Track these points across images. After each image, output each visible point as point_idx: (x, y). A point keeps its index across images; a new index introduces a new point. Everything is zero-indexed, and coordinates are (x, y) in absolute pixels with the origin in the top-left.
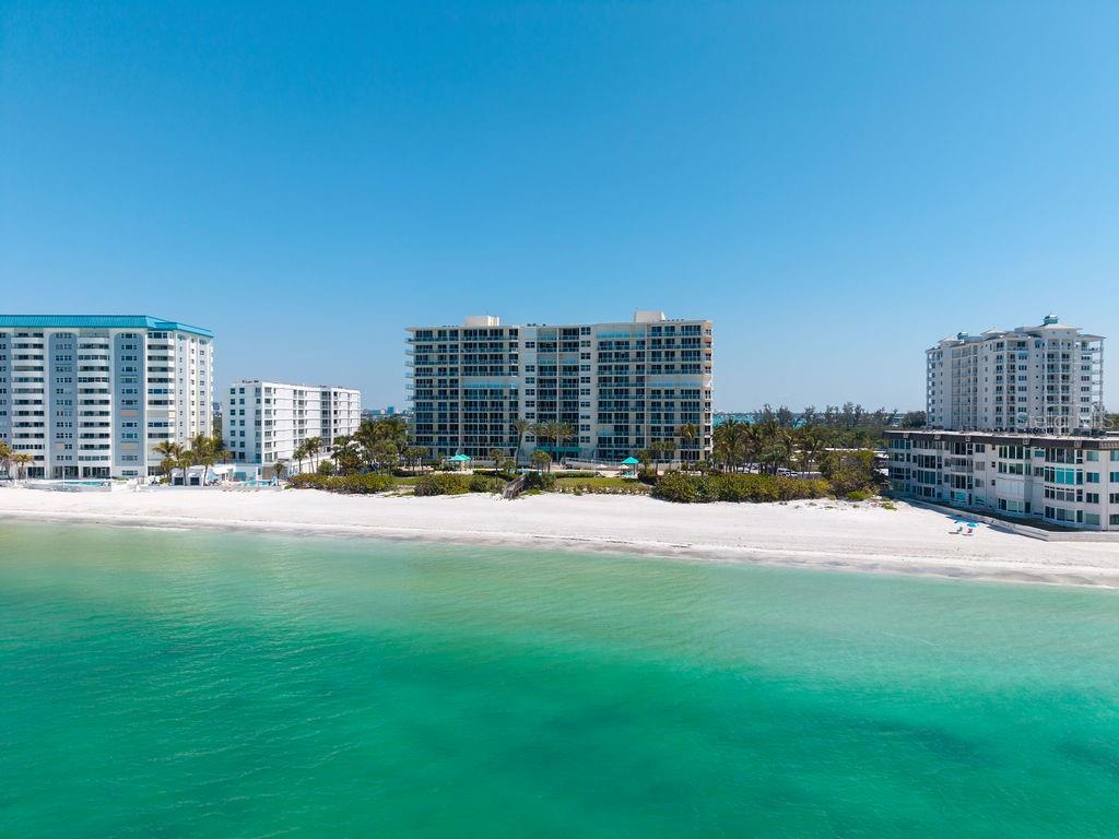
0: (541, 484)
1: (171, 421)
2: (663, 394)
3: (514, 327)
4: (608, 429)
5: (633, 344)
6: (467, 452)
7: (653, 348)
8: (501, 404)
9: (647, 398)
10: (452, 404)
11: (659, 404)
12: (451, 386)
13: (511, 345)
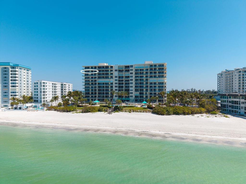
0: (119, 109)
1: (17, 91)
2: (153, 84)
3: (112, 65)
4: (138, 93)
5: (145, 70)
6: (99, 100)
7: (150, 71)
8: (108, 87)
9: (149, 85)
10: (95, 87)
11: (152, 86)
12: (95, 82)
13: (111, 70)
